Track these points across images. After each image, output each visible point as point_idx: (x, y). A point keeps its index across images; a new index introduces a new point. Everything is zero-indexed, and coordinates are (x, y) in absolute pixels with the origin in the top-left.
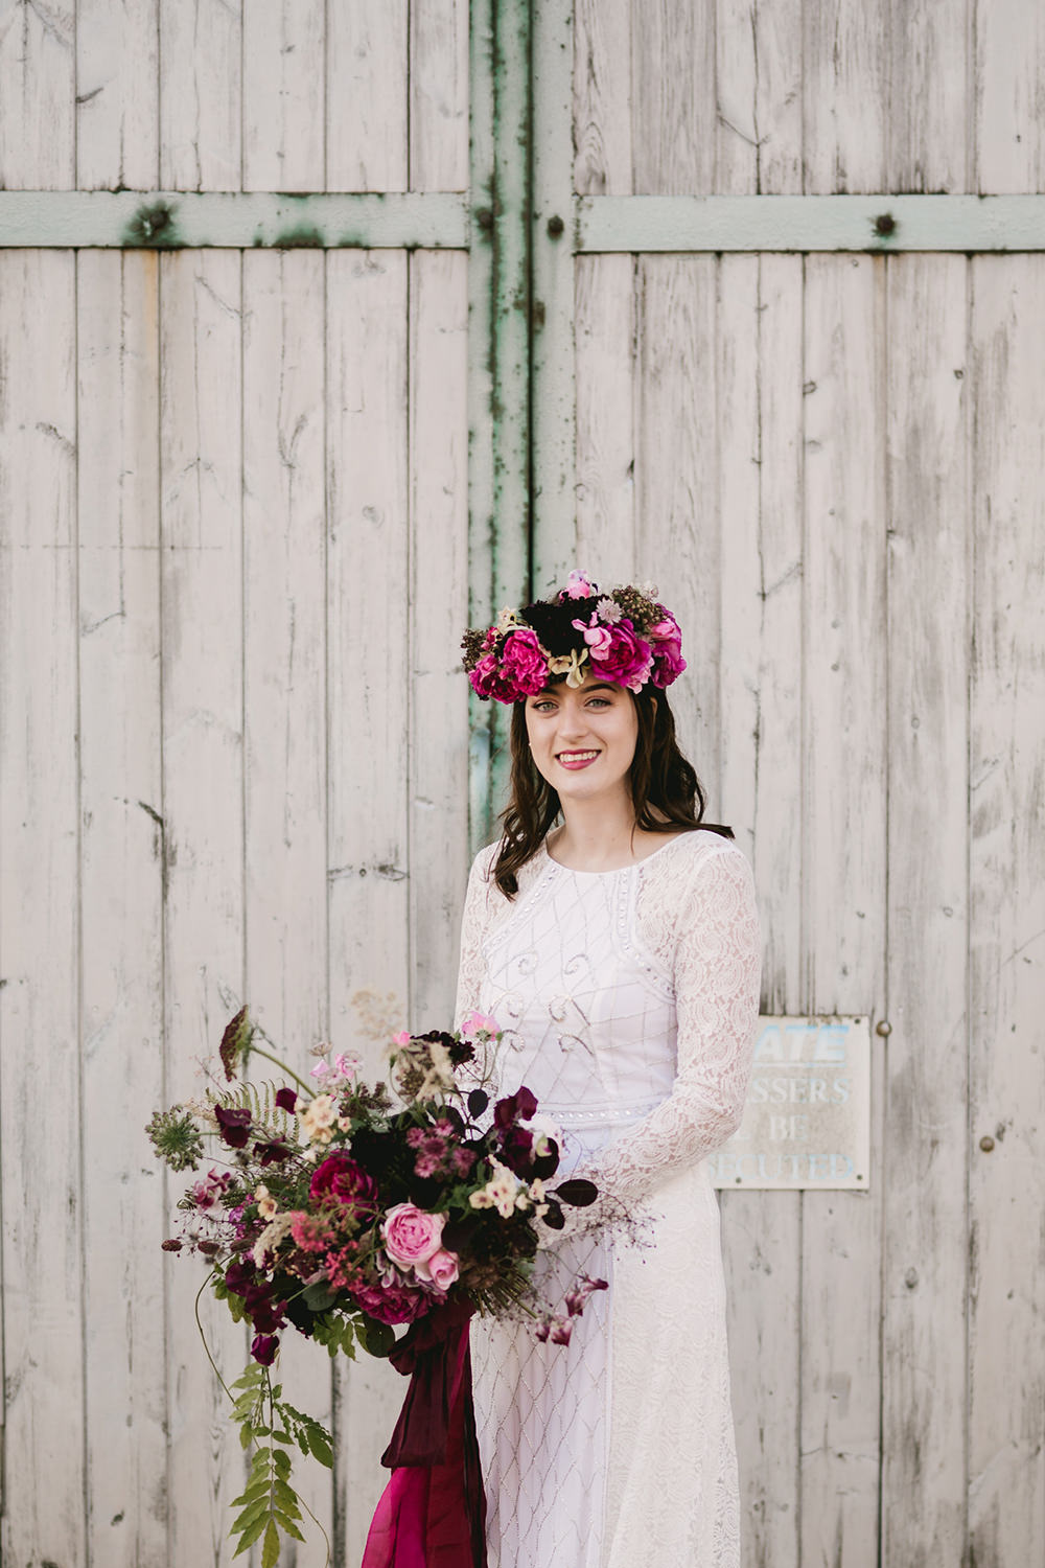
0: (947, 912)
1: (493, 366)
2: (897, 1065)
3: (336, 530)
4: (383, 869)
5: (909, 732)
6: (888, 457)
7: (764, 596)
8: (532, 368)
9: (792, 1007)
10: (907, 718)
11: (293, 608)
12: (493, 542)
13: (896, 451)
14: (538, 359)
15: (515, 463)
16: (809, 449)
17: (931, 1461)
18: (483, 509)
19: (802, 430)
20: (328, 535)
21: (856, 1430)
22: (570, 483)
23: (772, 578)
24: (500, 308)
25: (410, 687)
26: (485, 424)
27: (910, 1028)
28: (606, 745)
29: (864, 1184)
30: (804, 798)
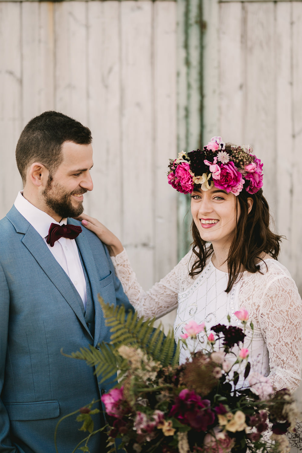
1: (186, 46)
3: (125, 112)
4: (144, 245)
7: (294, 136)
8: (202, 47)
11: (108, 143)
12: (187, 116)
14: (204, 44)
15: (195, 85)
18: (183, 102)
20: (121, 114)
22: (217, 92)
23: (297, 130)
24: (189, 24)
25: (154, 173)
26: (183, 70)
28: (221, 218)
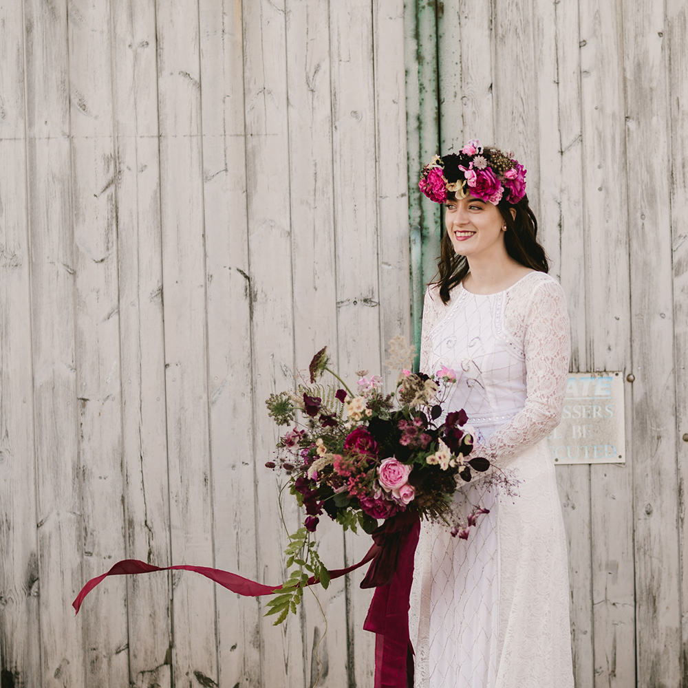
0: (662, 315)
1: (417, 36)
2: (638, 398)
3: (337, 124)
4: (366, 300)
5: (640, 222)
6: (625, 79)
7: (562, 152)
8: (438, 37)
9: (582, 368)
10: (639, 215)
11: (315, 165)
12: (419, 128)
13: (629, 75)
14: (440, 32)
15: (430, 86)
16: (583, 75)
17: (662, 606)
18: (414, 111)
19: (580, 65)
20: (333, 126)
21: (622, 591)
22: (459, 96)
23: (565, 144)
24: (420, 6)
25: (378, 204)
26: (414, 67)
27: (644, 377)
28: (478, 229)
29: (623, 460)
30: (586, 257)
